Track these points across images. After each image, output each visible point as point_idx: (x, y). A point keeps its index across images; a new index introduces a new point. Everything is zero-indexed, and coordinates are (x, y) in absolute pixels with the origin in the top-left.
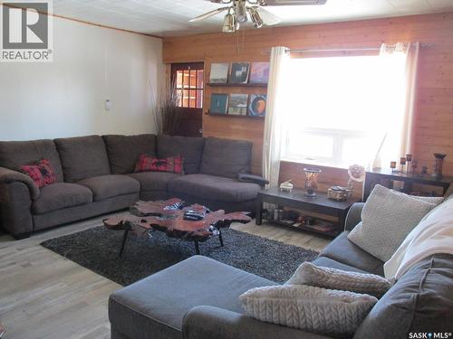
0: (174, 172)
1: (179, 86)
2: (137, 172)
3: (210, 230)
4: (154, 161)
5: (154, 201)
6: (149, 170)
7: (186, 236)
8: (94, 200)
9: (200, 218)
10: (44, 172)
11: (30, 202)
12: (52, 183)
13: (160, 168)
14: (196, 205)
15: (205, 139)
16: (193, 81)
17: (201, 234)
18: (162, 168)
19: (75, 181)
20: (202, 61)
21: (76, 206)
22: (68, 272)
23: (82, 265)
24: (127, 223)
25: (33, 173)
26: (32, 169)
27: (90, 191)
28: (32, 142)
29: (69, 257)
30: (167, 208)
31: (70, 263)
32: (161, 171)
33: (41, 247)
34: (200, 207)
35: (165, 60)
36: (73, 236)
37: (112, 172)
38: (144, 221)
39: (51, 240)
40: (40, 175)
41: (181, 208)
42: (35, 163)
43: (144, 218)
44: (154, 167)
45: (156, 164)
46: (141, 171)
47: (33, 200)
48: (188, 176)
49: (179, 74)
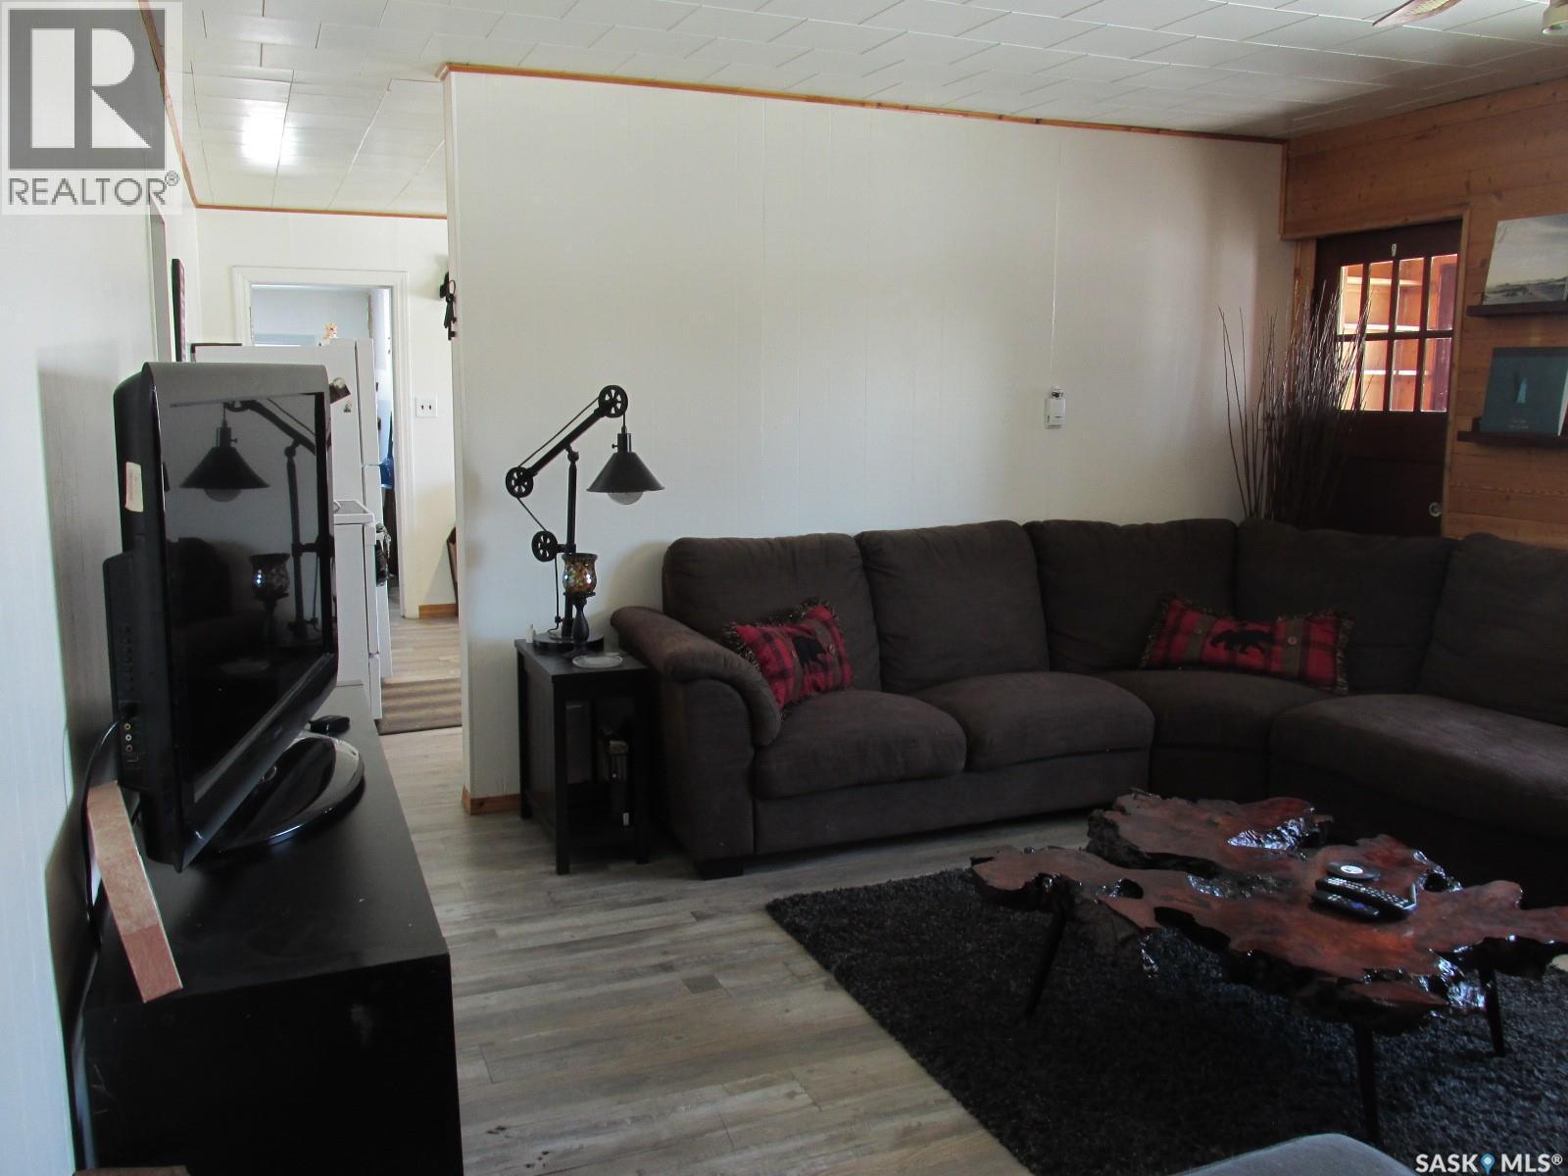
0: (1302, 678)
1: (1347, 327)
2: (1148, 668)
3: (1439, 986)
4: (1222, 626)
5: (1193, 799)
6: (1199, 664)
7: (1310, 990)
8: (970, 766)
9: (1392, 916)
10: (808, 649)
11: (751, 752)
12: (838, 688)
13: (1242, 659)
14: (1382, 844)
15: (1453, 545)
16: (1410, 306)
17: (1384, 996)
18: (1253, 657)
19: (915, 687)
20: (1451, 213)
21: (902, 780)
22: (826, 1039)
23: (882, 1021)
24: (1065, 886)
25: (767, 652)
26: (768, 638)
27: (959, 731)
28: (786, 544)
29: (846, 978)
30: (1243, 840)
31: (839, 1006)
32: (1247, 670)
33: (765, 919)
34: (1400, 852)
35: (1292, 230)
36: (877, 894)
37: (1055, 663)
38: (1132, 890)
39: (802, 897)
40: (791, 659)
41: (1308, 843)
42: (782, 617)
43: (1135, 875)
44: (1221, 653)
45: (1230, 639)
46: (1165, 665)
47: (758, 748)
48: (1361, 700)
49: (1350, 281)
